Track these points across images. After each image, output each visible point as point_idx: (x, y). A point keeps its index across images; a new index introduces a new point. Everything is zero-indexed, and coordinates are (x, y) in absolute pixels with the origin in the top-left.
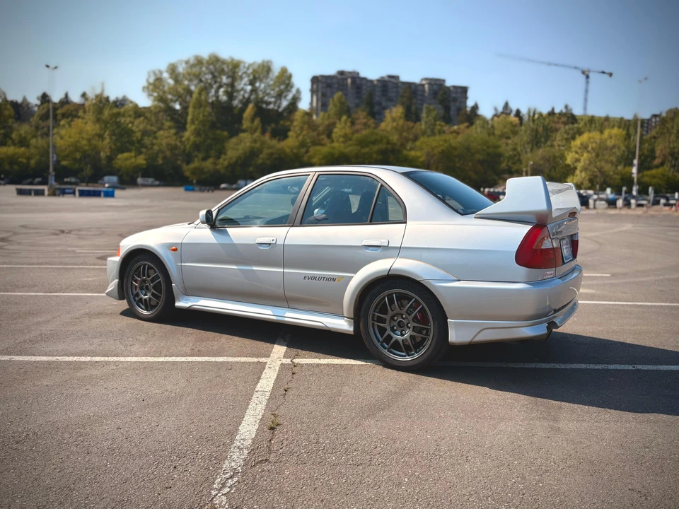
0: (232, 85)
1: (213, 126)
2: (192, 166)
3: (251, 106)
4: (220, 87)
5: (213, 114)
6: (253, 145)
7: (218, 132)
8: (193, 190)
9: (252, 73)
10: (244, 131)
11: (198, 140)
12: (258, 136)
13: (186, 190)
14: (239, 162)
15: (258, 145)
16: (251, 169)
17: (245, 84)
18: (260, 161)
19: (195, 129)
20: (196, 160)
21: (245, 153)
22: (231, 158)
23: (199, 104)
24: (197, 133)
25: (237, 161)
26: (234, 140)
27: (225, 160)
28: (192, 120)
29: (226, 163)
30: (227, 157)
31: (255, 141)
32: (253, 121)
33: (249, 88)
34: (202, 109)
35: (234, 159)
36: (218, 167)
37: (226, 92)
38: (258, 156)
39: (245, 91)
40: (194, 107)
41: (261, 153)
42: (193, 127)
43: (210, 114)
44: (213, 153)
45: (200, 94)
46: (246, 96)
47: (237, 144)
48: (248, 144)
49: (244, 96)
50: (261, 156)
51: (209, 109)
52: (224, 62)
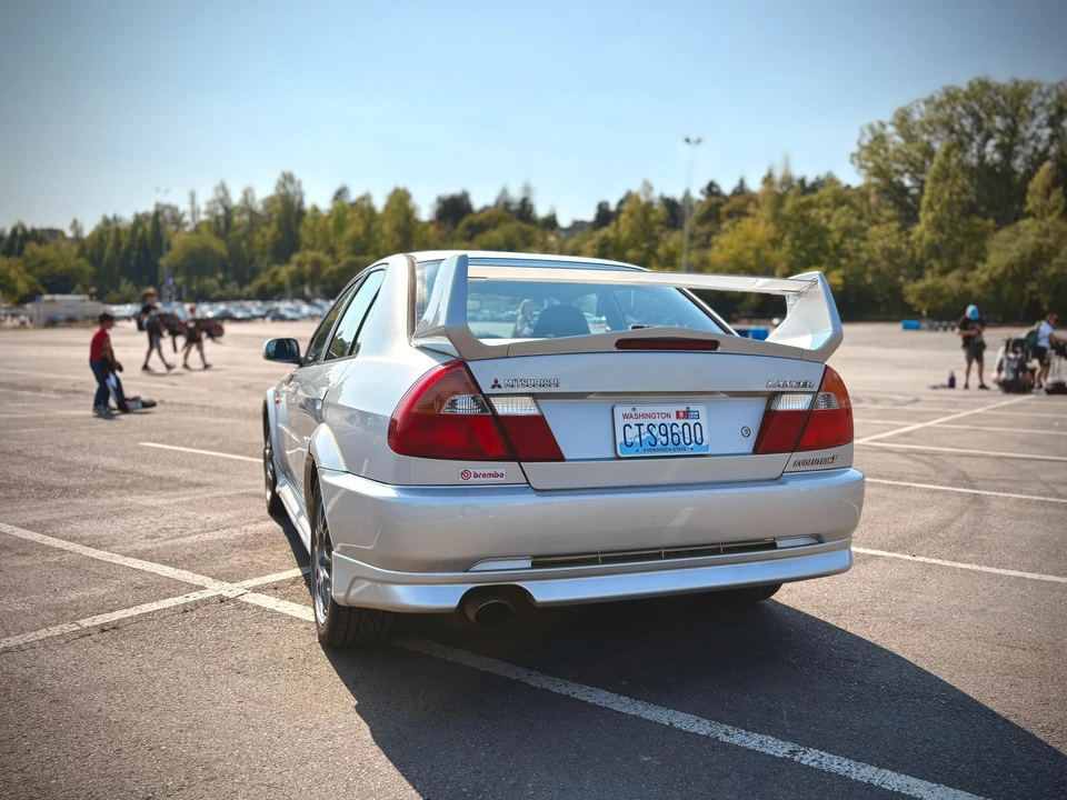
0: (1012, 131)
1: (970, 210)
2: (921, 284)
3: (1048, 165)
4: (989, 136)
5: (972, 189)
6: (1041, 241)
7: (978, 220)
8: (918, 328)
9: (1054, 104)
10: (1028, 215)
11: (938, 237)
12: (1053, 223)
13: (906, 327)
14: (1010, 274)
15: (1051, 240)
16: (1033, 286)
17: (1039, 127)
18: (1053, 270)
19: (935, 219)
20: (928, 273)
21: (1023, 256)
22: (995, 268)
23: (945, 174)
24: (938, 226)
25: (1005, 273)
26: (1004, 233)
27: (984, 271)
28: (930, 204)
29: (985, 277)
30: (987, 266)
31: (1046, 233)
32: (1048, 193)
33: (1046, 132)
34: (949, 182)
35: (1000, 270)
36: (971, 285)
37: (998, 147)
38: (1048, 261)
39: (1039, 139)
40: (936, 180)
41: (1057, 254)
42: (930, 216)
43: (964, 190)
44: (963, 259)
45: (947, 155)
46: (1041, 147)
47: (1009, 241)
48: (1031, 239)
49: (1035, 149)
50: (1055, 260)
51: (963, 181)
52: (998, 90)
